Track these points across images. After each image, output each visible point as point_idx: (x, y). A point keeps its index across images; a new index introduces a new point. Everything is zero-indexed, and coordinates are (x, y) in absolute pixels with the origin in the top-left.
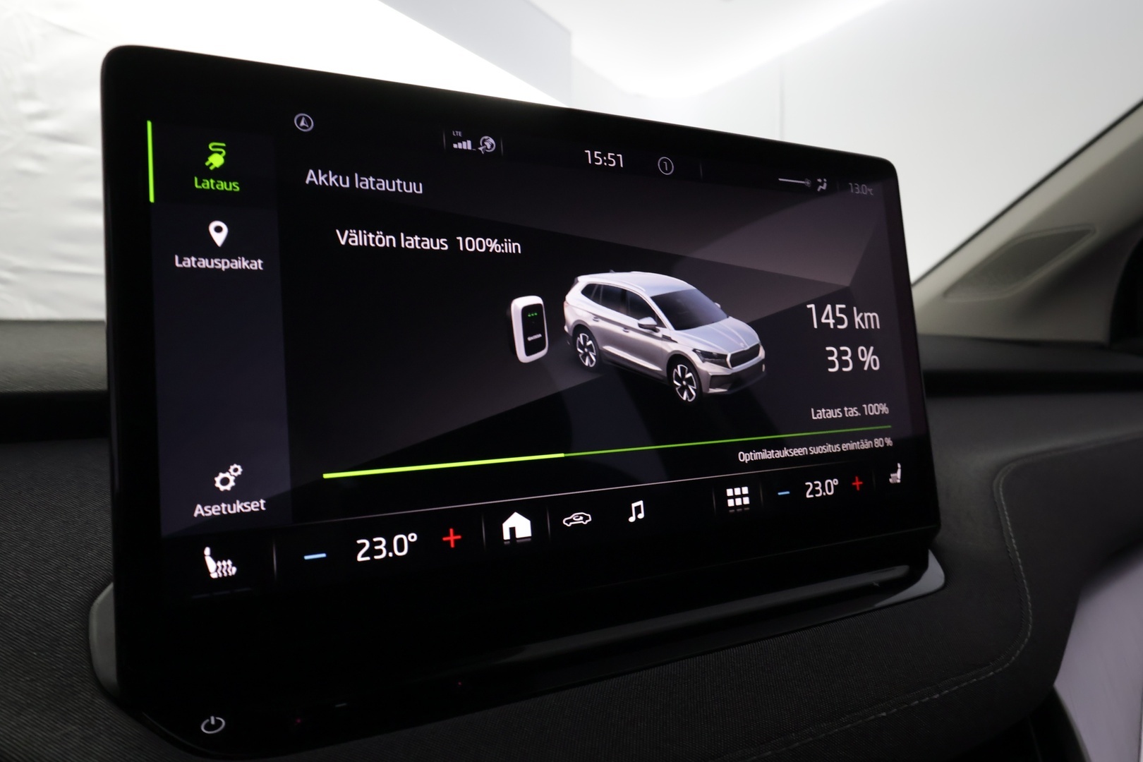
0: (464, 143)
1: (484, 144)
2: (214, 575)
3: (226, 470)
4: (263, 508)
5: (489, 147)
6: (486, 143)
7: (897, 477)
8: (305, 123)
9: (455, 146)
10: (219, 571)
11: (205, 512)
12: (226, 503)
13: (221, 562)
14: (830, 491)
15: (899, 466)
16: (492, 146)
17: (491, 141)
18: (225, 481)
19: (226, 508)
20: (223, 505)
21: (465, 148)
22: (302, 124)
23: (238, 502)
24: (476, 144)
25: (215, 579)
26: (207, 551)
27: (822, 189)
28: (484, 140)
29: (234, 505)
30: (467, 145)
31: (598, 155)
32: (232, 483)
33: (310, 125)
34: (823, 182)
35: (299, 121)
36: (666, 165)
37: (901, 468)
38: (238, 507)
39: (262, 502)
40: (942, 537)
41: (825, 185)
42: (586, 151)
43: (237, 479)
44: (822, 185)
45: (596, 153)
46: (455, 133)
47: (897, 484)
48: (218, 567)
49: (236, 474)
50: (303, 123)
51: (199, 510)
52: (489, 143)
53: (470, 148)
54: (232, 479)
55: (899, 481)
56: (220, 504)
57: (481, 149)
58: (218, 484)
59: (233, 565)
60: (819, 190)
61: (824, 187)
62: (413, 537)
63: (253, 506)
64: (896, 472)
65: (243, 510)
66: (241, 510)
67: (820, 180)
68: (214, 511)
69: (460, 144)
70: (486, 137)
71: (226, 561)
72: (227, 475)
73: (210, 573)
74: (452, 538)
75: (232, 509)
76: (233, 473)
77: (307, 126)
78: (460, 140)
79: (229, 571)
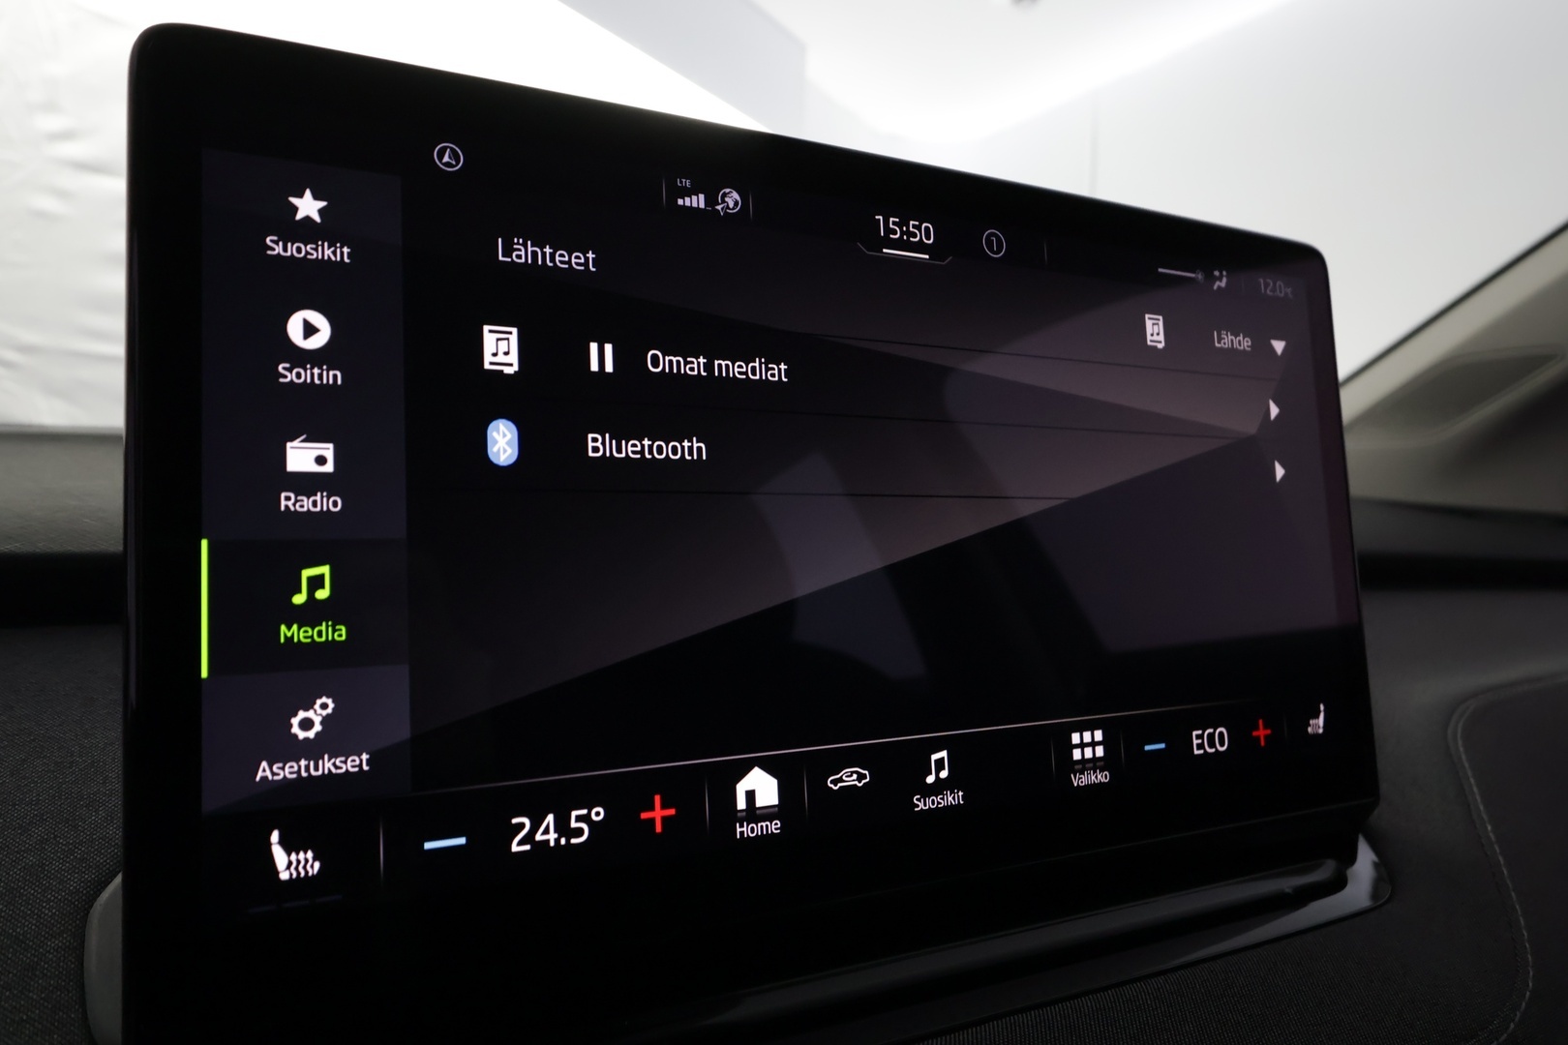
0: (694, 198)
1: (723, 201)
2: (284, 876)
3: (309, 706)
4: (365, 768)
5: (731, 205)
6: (727, 199)
7: (1318, 724)
8: (450, 157)
9: (680, 202)
10: (292, 868)
11: (273, 774)
12: (308, 759)
13: (297, 854)
14: (1222, 745)
15: (1322, 707)
16: (736, 203)
17: (735, 195)
18: (307, 724)
19: (307, 768)
20: (303, 763)
21: (695, 205)
22: (446, 159)
23: (326, 757)
24: (711, 201)
25: (285, 882)
26: (275, 836)
27: (1219, 287)
28: (725, 195)
29: (321, 762)
30: (698, 201)
31: (894, 223)
32: (318, 727)
33: (458, 162)
34: (1221, 276)
35: (441, 155)
36: (994, 242)
37: (1325, 710)
38: (327, 765)
39: (365, 757)
40: (1380, 816)
41: (1224, 280)
42: (877, 217)
43: (325, 721)
44: (1221, 281)
45: (891, 219)
46: (681, 182)
47: (1317, 735)
48: (290, 864)
49: (324, 713)
50: (448, 158)
51: (264, 771)
52: (733, 198)
53: (702, 205)
54: (317, 720)
55: (1321, 731)
56: (298, 761)
57: (719, 207)
58: (296, 730)
59: (314, 859)
60: (1215, 287)
61: (1223, 284)
62: (598, 814)
63: (350, 765)
64: (1318, 717)
65: (334, 770)
66: (329, 769)
67: (1217, 273)
68: (287, 771)
69: (687, 200)
70: (727, 190)
71: (305, 853)
72: (310, 714)
73: (278, 873)
74: (658, 814)
75: (316, 769)
76: (319, 711)
77: (454, 163)
78: (689, 193)
79: (308, 867)
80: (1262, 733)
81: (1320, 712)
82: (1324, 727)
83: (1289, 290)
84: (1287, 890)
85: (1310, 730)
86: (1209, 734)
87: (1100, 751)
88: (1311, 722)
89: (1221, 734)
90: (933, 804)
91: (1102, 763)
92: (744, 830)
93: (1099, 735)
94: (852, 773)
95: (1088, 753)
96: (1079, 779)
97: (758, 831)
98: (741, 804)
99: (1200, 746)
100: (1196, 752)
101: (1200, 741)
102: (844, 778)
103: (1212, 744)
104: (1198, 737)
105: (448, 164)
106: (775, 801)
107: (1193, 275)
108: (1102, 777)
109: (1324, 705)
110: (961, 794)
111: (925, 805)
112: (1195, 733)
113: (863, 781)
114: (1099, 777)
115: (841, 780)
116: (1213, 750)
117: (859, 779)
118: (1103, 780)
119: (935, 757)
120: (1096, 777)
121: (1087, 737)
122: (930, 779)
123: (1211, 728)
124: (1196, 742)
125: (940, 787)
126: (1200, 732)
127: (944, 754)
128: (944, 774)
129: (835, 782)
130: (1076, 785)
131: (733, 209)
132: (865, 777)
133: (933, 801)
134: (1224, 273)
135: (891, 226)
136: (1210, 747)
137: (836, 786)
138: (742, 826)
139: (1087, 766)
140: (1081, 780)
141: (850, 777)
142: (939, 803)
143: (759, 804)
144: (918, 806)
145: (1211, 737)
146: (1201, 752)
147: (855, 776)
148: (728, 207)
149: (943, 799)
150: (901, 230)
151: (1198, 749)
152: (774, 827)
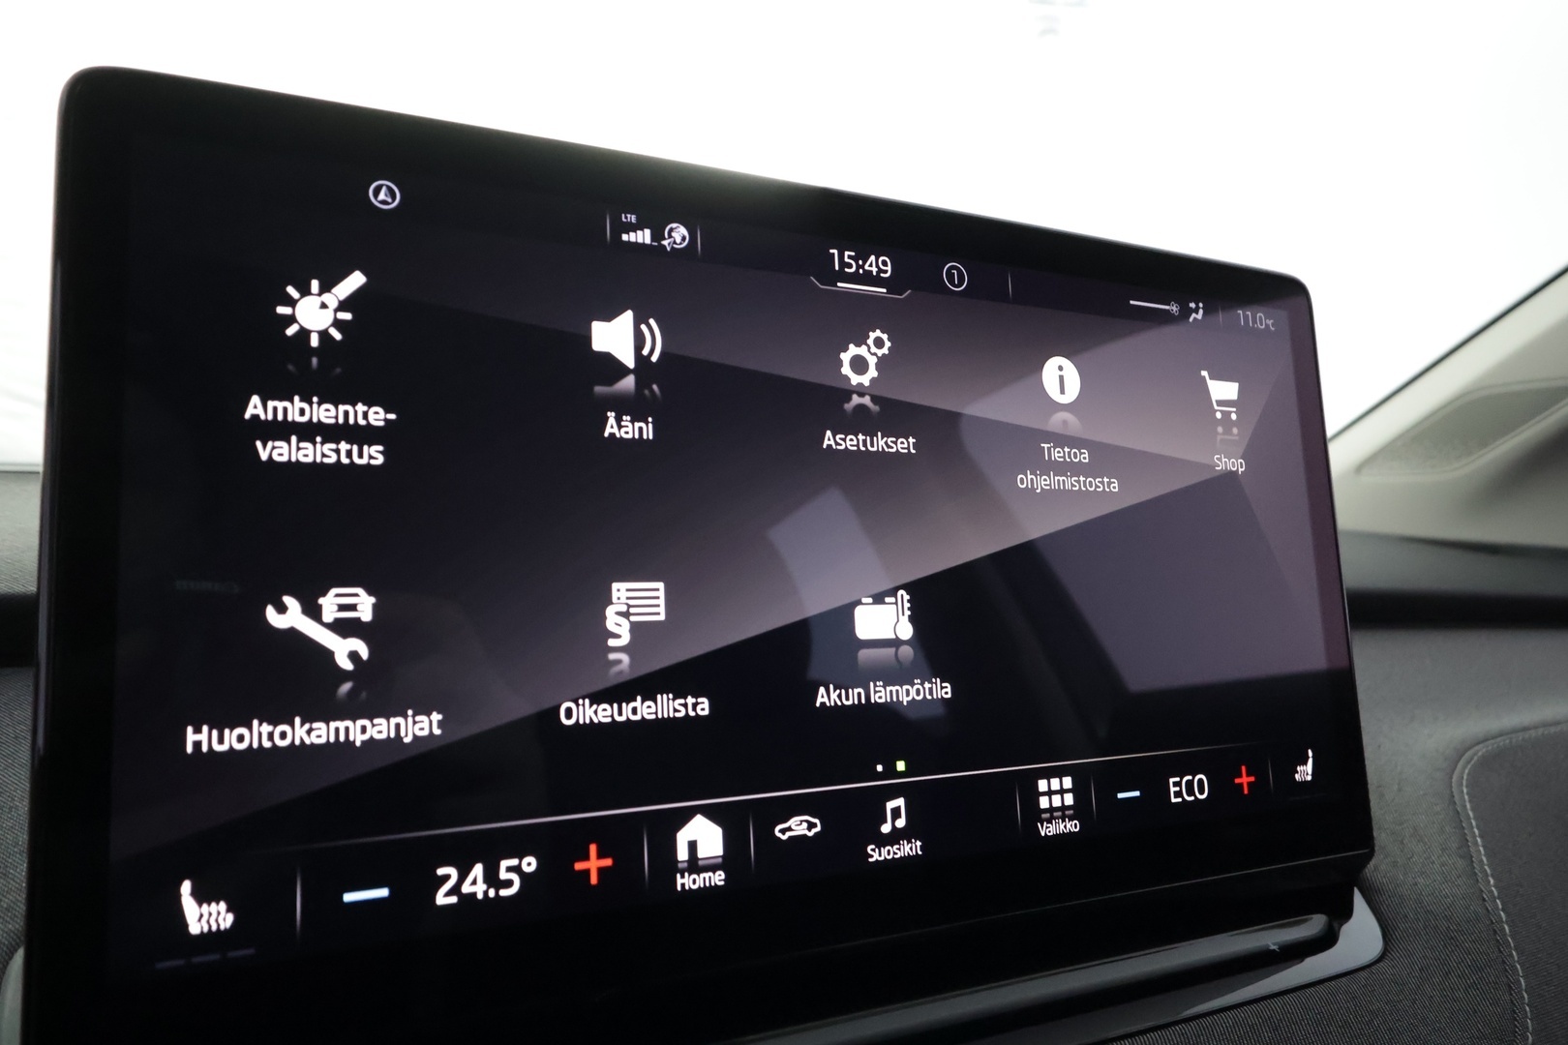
80: (1245, 780)
81: (1308, 757)
82: (1313, 775)
83: (1270, 322)
84: (1273, 947)
85: (1297, 777)
86: (1187, 781)
87: (1069, 799)
88: (1298, 769)
89: (1201, 781)
90: (889, 854)
91: (1071, 812)
92: (686, 882)
93: (1068, 782)
94: (802, 821)
95: (1057, 801)
96: (1047, 828)
97: (700, 883)
98: (683, 854)
99: (1178, 794)
100: (1174, 800)
101: (1178, 789)
102: (793, 827)
103: (1190, 792)
104: (1176, 784)
105: (384, 202)
106: (719, 851)
107: (1167, 307)
108: (1072, 826)
109: (1313, 752)
110: (919, 843)
111: (880, 855)
112: (1172, 780)
113: (814, 831)
114: (1068, 826)
115: (789, 829)
116: (1192, 798)
117: (809, 829)
118: (1073, 830)
119: (890, 805)
120: (1065, 827)
121: (1055, 784)
122: (886, 828)
123: (1189, 775)
124: (1173, 789)
125: (895, 837)
126: (1178, 779)
127: (900, 802)
128: (901, 823)
129: (783, 831)
130: (1043, 834)
131: (681, 244)
132: (815, 825)
133: (889, 851)
134: (1201, 305)
135: (847, 260)
136: (1189, 795)
137: (784, 834)
138: (683, 877)
139: (1055, 814)
140: (1047, 830)
141: (798, 826)
142: (895, 853)
143: (700, 855)
144: (872, 856)
145: (1190, 784)
146: (1180, 800)
147: (805, 825)
148: (675, 242)
149: (899, 849)
150: (857, 263)
151: (1175, 797)
152: (718, 878)
